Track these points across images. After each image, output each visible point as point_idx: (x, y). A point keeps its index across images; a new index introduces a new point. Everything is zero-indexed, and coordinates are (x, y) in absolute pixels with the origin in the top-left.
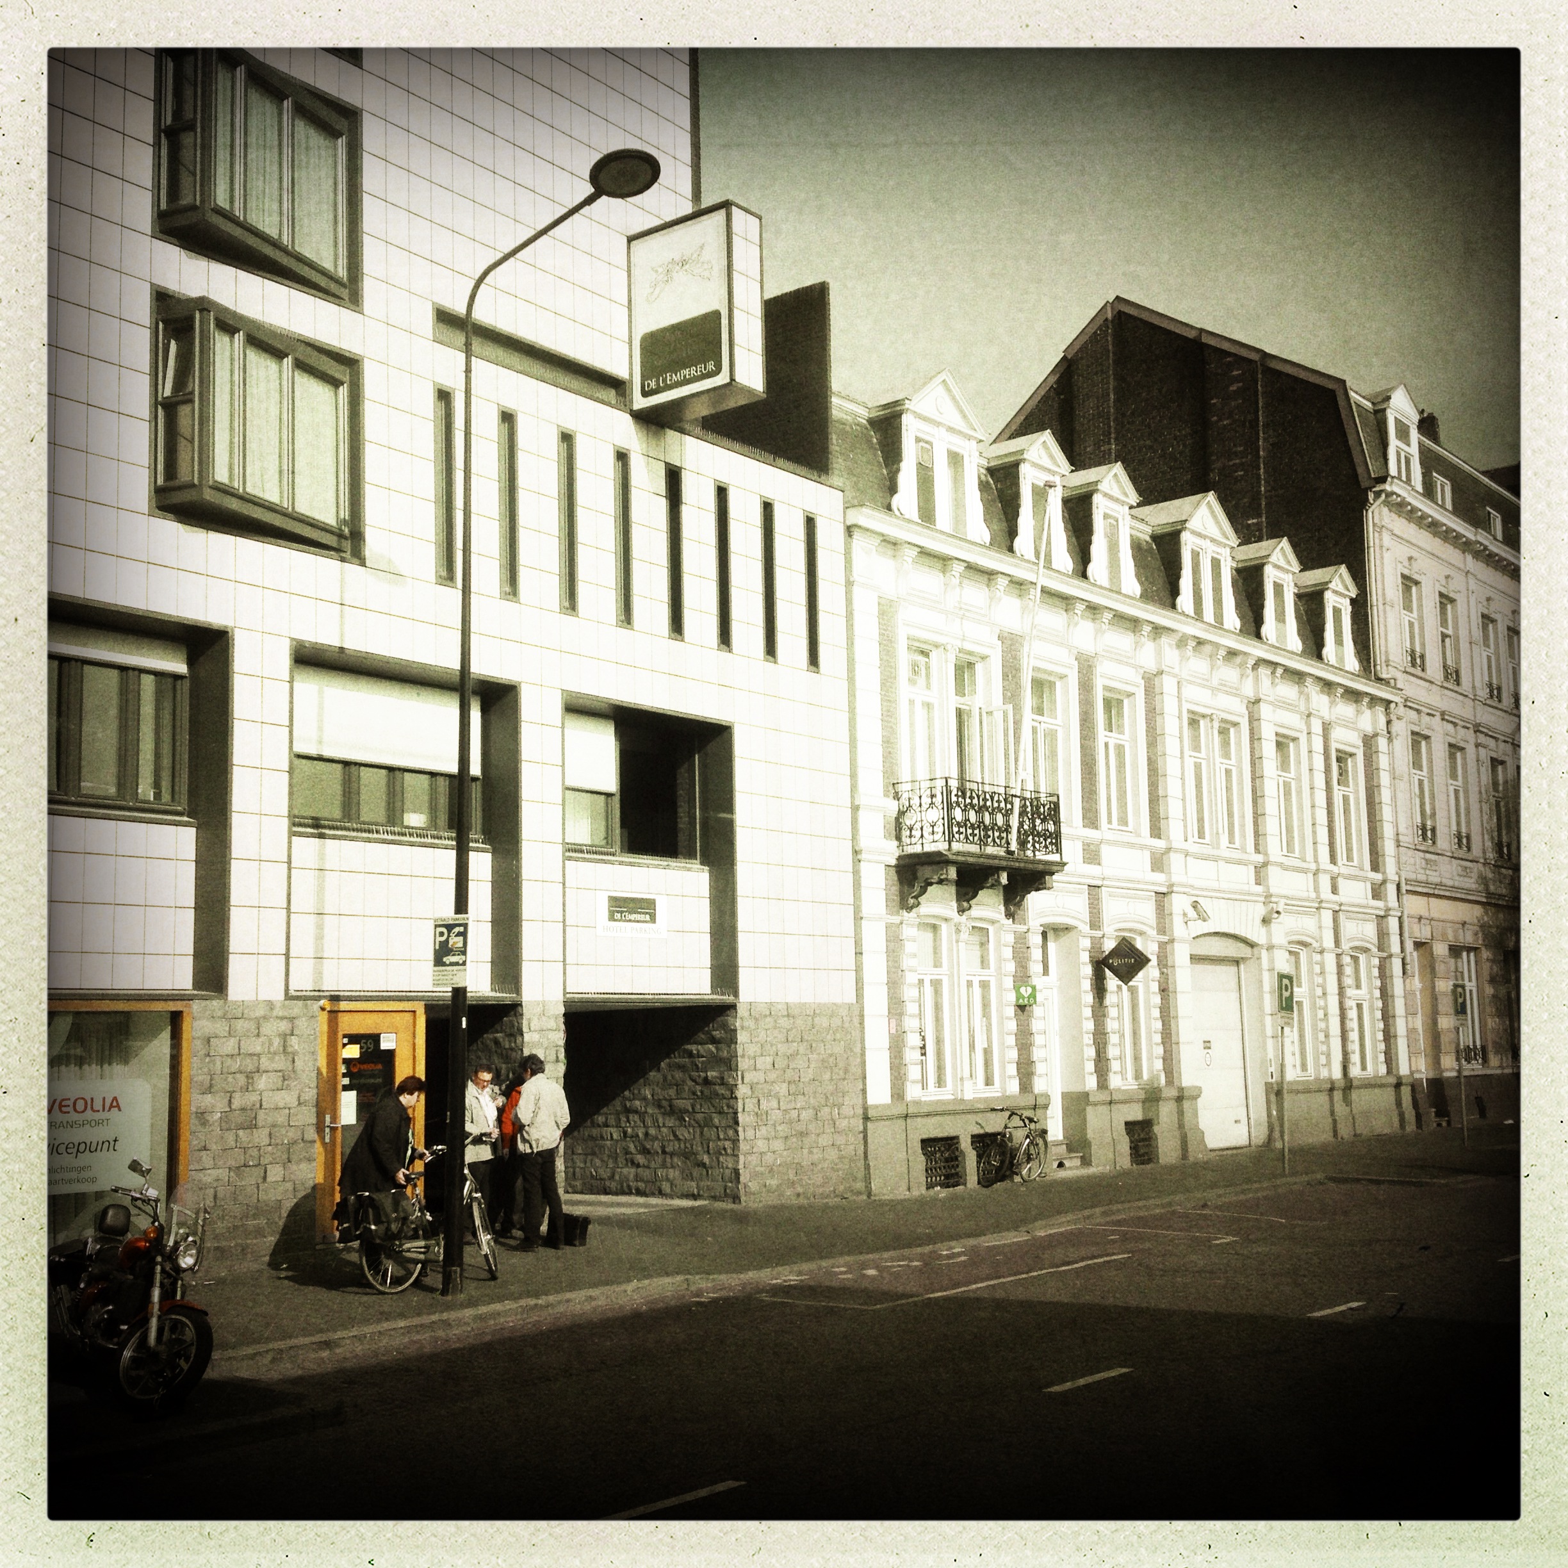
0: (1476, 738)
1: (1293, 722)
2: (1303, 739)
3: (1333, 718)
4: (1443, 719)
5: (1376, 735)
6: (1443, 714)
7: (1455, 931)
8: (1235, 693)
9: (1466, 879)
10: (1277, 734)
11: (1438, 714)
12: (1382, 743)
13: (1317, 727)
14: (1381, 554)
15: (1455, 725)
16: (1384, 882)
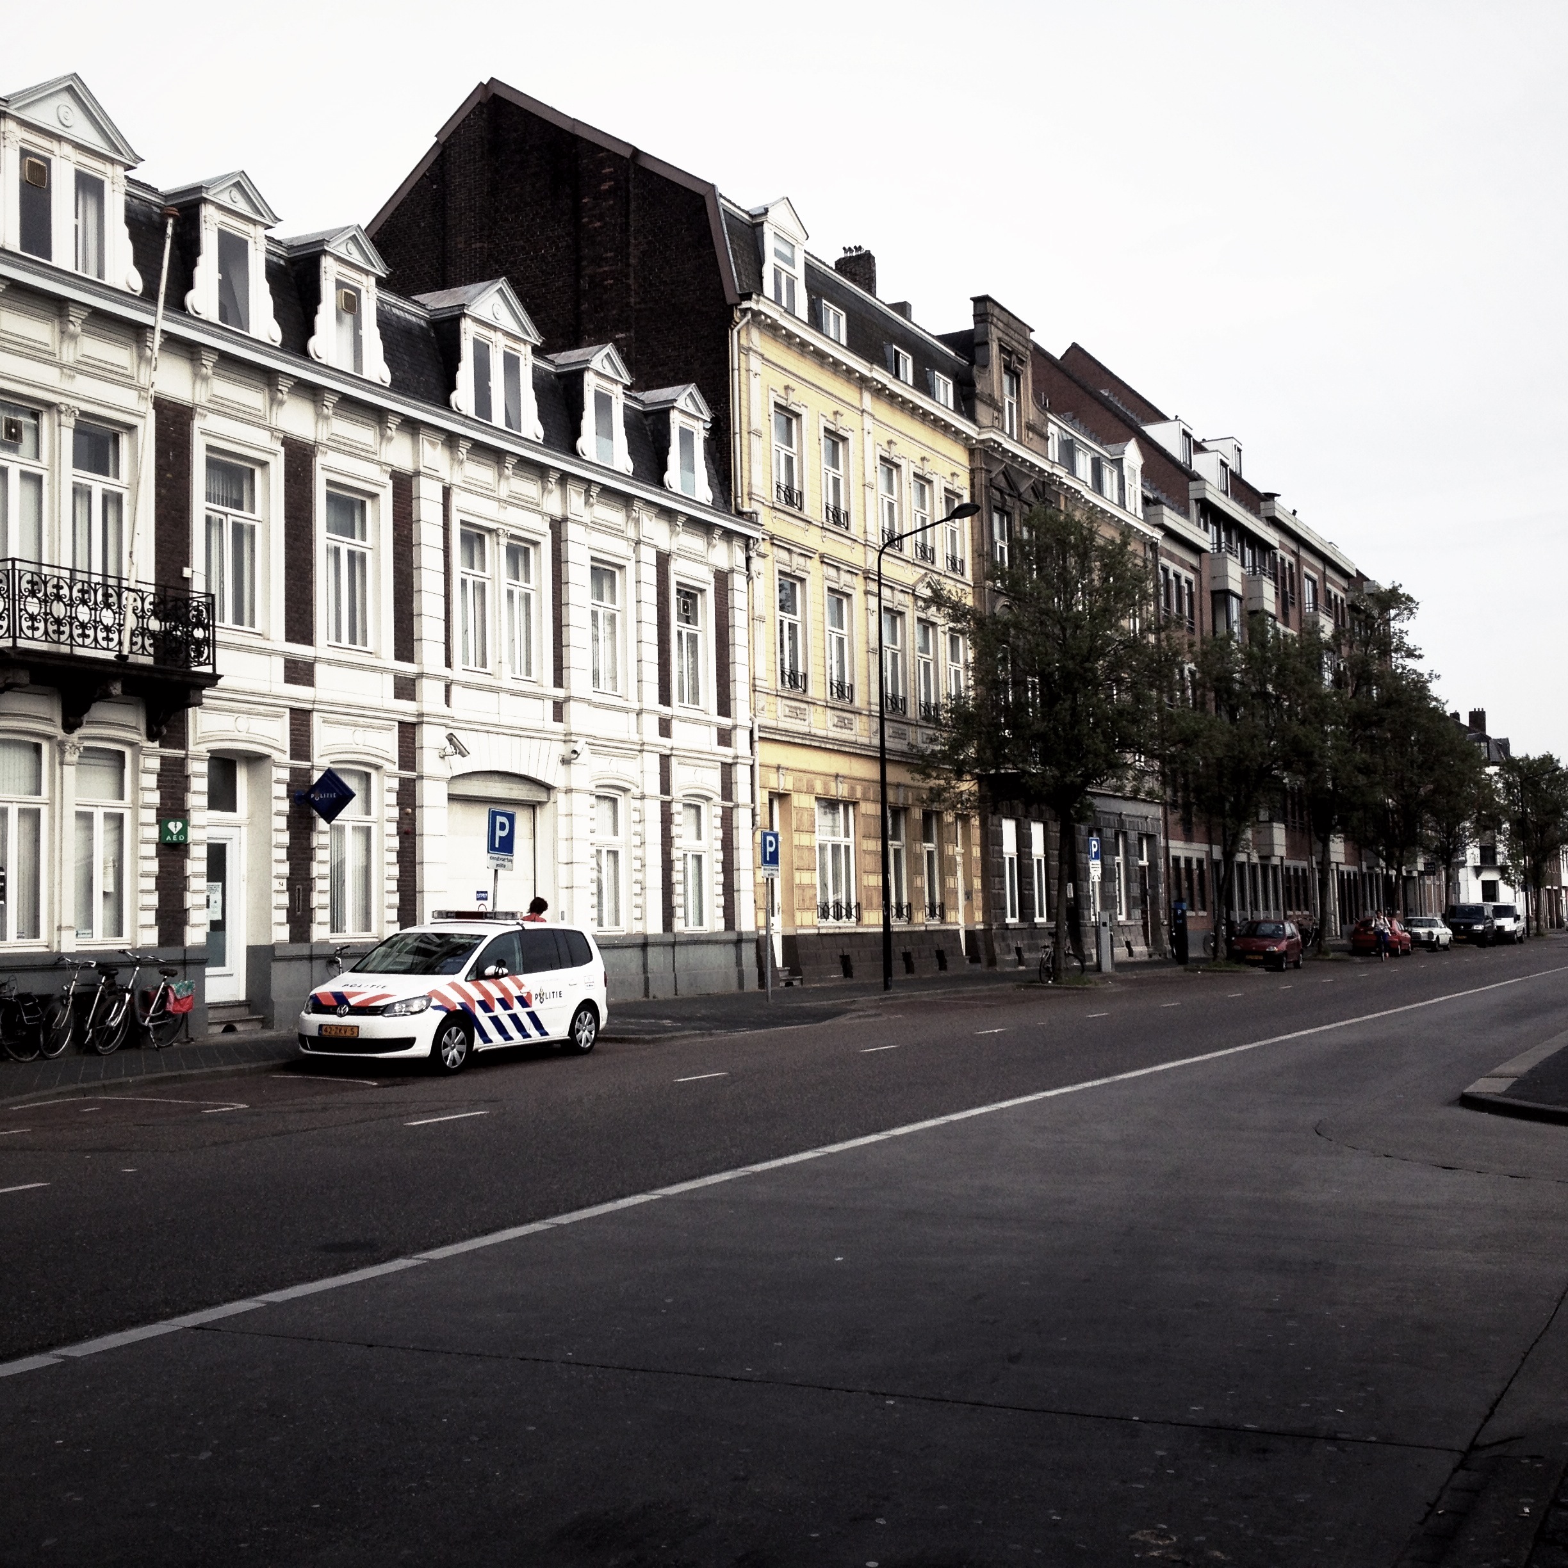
0: (866, 585)
1: (616, 548)
2: (630, 566)
3: (674, 549)
4: (822, 562)
5: (732, 571)
6: (822, 556)
7: (825, 785)
8: (533, 508)
9: (844, 731)
10: (593, 559)
11: (816, 557)
12: (738, 581)
13: (649, 556)
14: (748, 378)
15: (838, 569)
16: (735, 727)
